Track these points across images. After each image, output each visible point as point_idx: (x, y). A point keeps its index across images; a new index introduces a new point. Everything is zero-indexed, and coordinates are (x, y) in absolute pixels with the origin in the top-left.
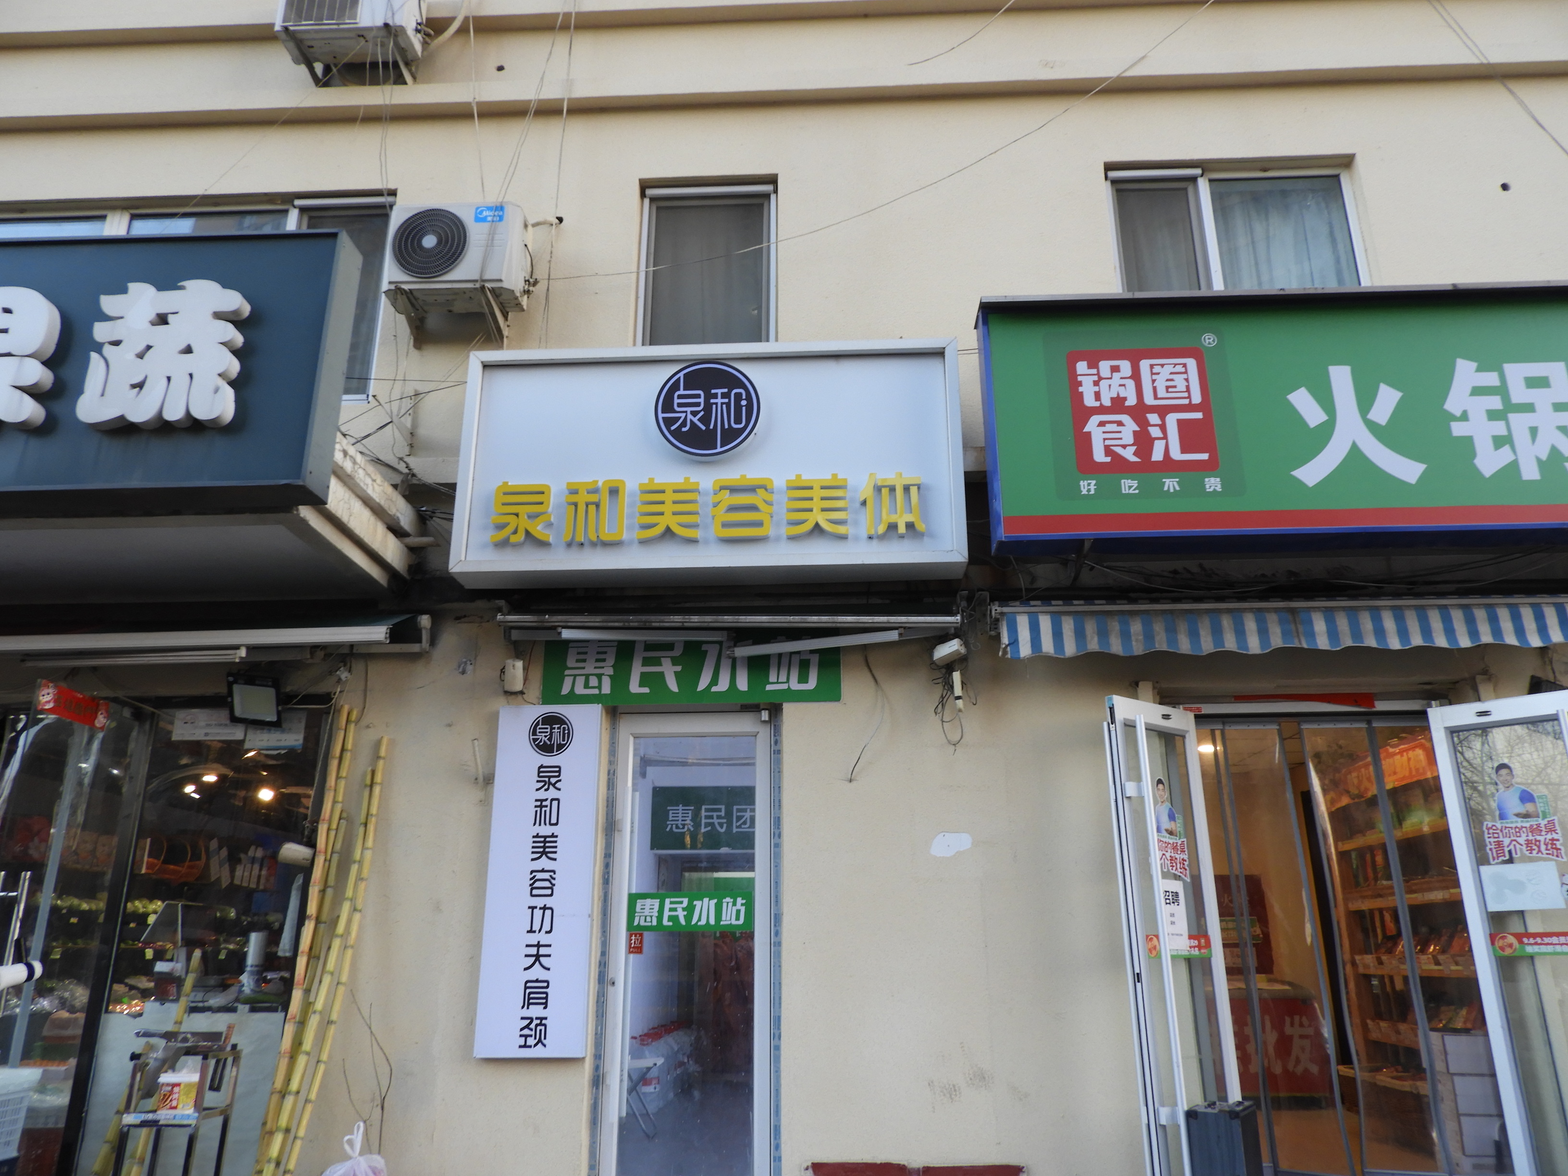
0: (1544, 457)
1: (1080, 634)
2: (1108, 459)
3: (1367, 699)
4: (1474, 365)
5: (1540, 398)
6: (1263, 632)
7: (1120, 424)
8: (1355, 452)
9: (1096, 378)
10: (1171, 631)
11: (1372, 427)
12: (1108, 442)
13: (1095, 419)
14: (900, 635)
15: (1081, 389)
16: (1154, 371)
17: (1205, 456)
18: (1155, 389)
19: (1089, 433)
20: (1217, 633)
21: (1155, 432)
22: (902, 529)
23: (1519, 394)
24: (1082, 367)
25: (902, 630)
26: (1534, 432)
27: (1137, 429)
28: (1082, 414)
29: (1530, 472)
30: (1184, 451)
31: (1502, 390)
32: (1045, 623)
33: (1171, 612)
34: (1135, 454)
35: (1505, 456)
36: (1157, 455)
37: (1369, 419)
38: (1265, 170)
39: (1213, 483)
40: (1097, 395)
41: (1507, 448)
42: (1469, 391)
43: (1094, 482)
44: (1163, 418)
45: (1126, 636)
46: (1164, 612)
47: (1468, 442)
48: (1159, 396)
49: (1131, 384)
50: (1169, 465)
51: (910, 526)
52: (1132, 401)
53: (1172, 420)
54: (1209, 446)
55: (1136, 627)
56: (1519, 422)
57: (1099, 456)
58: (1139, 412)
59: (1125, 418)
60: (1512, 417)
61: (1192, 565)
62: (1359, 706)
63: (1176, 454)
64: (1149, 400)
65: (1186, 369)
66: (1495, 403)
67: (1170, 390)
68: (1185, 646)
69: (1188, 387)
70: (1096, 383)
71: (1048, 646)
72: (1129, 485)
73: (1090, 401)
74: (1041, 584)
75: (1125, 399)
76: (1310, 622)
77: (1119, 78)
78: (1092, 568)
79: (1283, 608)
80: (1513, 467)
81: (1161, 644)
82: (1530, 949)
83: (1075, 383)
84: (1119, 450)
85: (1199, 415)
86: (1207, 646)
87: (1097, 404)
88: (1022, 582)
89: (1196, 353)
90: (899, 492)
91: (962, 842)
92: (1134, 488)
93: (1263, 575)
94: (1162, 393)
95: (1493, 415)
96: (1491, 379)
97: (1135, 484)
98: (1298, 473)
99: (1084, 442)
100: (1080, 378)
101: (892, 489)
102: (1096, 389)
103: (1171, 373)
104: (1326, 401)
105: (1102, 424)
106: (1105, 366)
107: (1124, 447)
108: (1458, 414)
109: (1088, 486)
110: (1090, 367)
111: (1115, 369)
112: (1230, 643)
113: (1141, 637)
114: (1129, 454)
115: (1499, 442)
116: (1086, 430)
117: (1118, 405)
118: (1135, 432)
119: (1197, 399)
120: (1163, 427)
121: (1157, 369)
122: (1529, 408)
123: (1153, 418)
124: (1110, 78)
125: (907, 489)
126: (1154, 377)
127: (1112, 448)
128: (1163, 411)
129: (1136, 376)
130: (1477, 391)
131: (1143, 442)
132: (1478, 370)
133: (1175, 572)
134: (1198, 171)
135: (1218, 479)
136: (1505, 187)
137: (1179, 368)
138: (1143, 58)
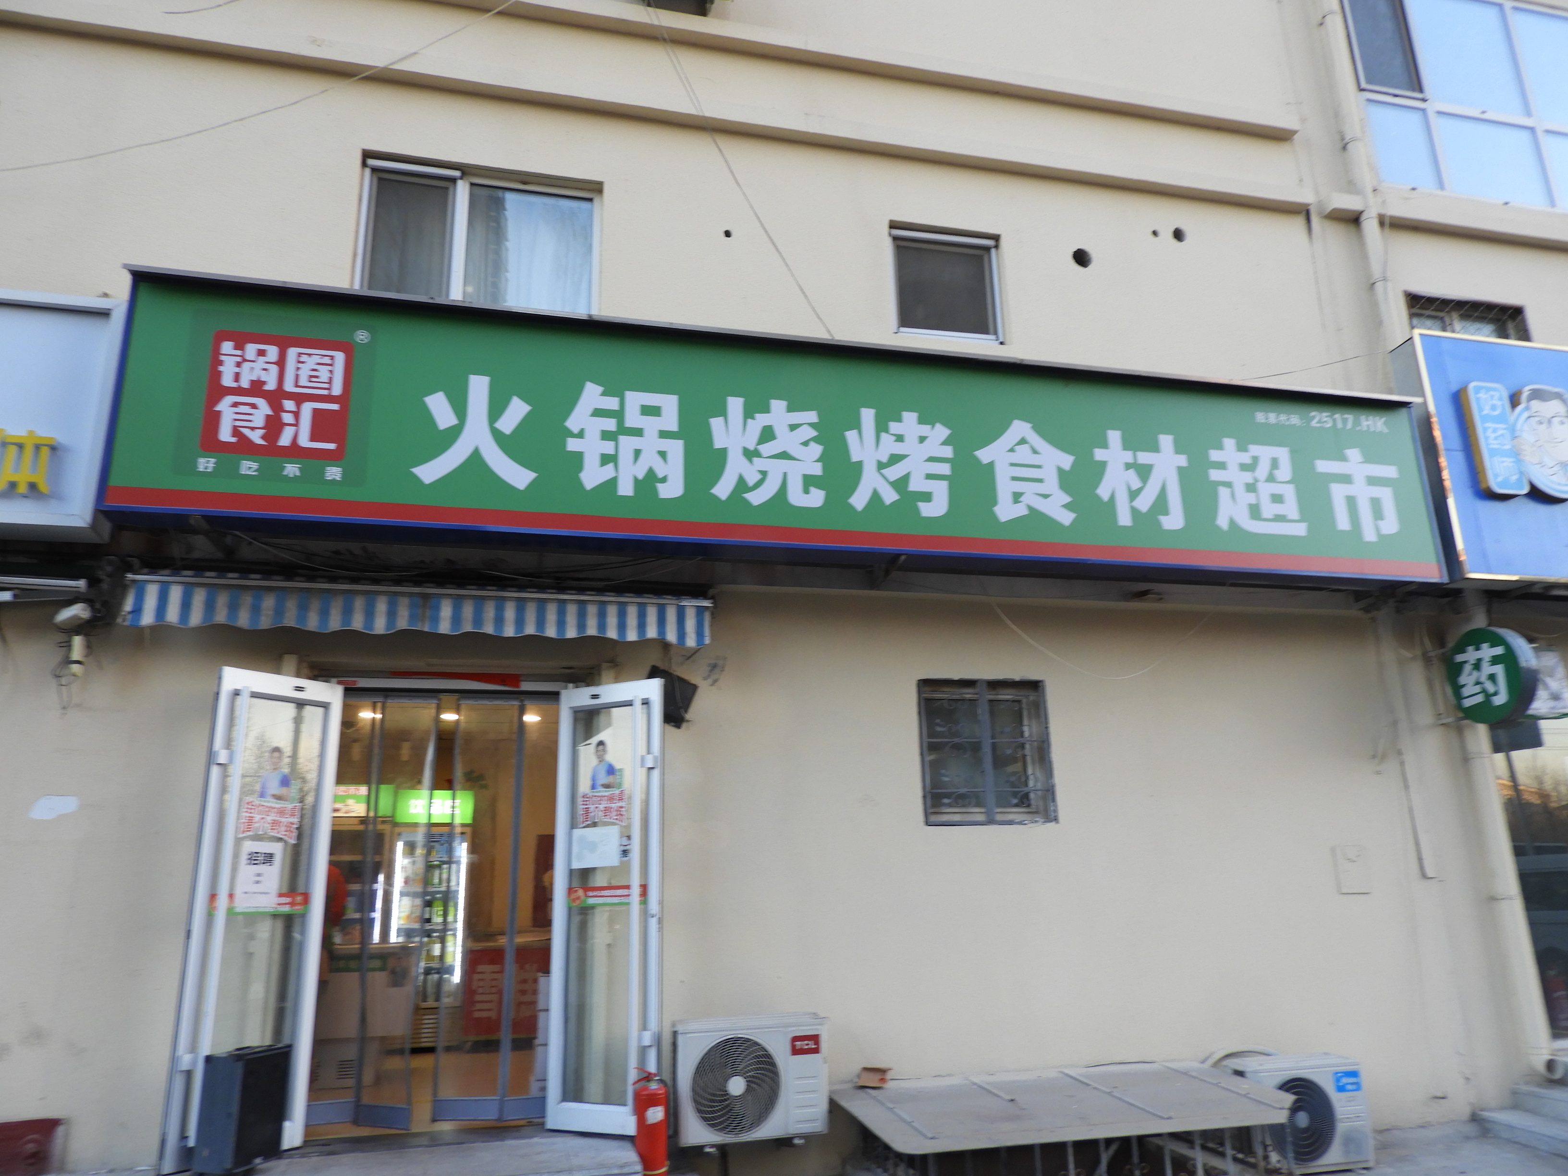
0: (640, 476)
1: (210, 606)
2: (234, 440)
3: (514, 679)
4: (600, 389)
5: (651, 425)
6: (392, 615)
7: (254, 406)
8: (476, 457)
9: (239, 359)
10: (303, 608)
11: (497, 435)
12: (238, 423)
13: (230, 399)
14: (15, 596)
15: (221, 368)
16: (302, 359)
17: (332, 446)
18: (297, 376)
19: (219, 412)
20: (348, 612)
21: (287, 418)
22: (22, 489)
23: (633, 419)
24: (227, 347)
25: (17, 592)
26: (637, 453)
27: (270, 412)
28: (217, 392)
29: (626, 489)
30: (313, 439)
31: (619, 415)
32: (176, 594)
33: (309, 590)
34: (263, 437)
35: (608, 472)
36: (285, 440)
37: (495, 428)
38: (525, 183)
39: (334, 473)
40: (237, 377)
41: (611, 466)
42: (590, 411)
43: (213, 460)
44: (298, 405)
45: (256, 610)
46: (302, 589)
47: (578, 457)
48: (301, 384)
49: (274, 369)
50: (295, 451)
51: (33, 486)
52: (271, 385)
53: (307, 408)
54: (339, 437)
55: (269, 602)
56: (627, 443)
57: (225, 435)
58: (276, 398)
59: (261, 402)
60: (622, 439)
61: (355, 547)
62: (505, 685)
63: (304, 441)
64: (289, 387)
65: (333, 362)
66: (610, 424)
67: (314, 379)
68: (312, 623)
69: (331, 379)
70: (238, 365)
71: (172, 615)
72: (248, 467)
73: (227, 381)
74: (196, 555)
75: (264, 383)
76: (437, 609)
77: (385, 69)
78: (250, 543)
79: (418, 593)
80: (612, 483)
81: (290, 620)
82: (591, 901)
83: (216, 362)
84: (246, 432)
85: (335, 407)
86: (335, 623)
87: (234, 385)
88: (176, 550)
89: (347, 348)
90: (29, 452)
91: (68, 805)
92: (253, 470)
93: (422, 562)
94: (303, 381)
95: (606, 436)
96: (612, 403)
97: (255, 465)
98: (420, 471)
99: (213, 419)
100: (222, 358)
101: (20, 446)
102: (237, 370)
103: (319, 364)
104: (460, 407)
105: (235, 405)
106: (251, 349)
107: (253, 429)
108: (576, 430)
109: (206, 464)
110: (236, 348)
111: (261, 353)
112: (357, 623)
113: (271, 613)
114: (256, 437)
115: (606, 459)
116: (217, 408)
117: (256, 388)
118: (268, 416)
119: (337, 390)
120: (297, 414)
121: (304, 358)
122: (638, 432)
123: (289, 405)
124: (377, 67)
125: (37, 447)
126: (300, 365)
127: (242, 430)
128: (299, 399)
129: (281, 363)
130: (598, 413)
131: (274, 426)
132: (604, 394)
133: (337, 553)
134: (457, 174)
135: (340, 469)
136: (728, 234)
137: (327, 360)
138: (415, 53)
